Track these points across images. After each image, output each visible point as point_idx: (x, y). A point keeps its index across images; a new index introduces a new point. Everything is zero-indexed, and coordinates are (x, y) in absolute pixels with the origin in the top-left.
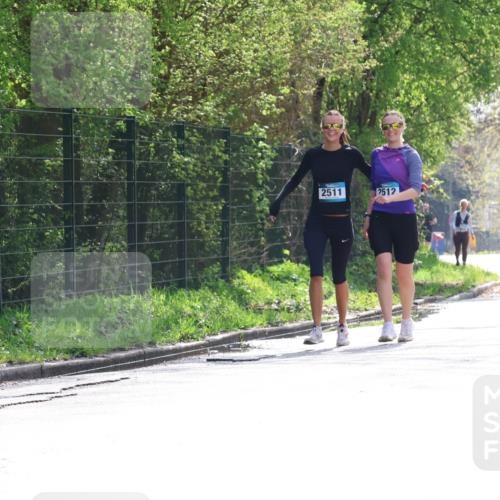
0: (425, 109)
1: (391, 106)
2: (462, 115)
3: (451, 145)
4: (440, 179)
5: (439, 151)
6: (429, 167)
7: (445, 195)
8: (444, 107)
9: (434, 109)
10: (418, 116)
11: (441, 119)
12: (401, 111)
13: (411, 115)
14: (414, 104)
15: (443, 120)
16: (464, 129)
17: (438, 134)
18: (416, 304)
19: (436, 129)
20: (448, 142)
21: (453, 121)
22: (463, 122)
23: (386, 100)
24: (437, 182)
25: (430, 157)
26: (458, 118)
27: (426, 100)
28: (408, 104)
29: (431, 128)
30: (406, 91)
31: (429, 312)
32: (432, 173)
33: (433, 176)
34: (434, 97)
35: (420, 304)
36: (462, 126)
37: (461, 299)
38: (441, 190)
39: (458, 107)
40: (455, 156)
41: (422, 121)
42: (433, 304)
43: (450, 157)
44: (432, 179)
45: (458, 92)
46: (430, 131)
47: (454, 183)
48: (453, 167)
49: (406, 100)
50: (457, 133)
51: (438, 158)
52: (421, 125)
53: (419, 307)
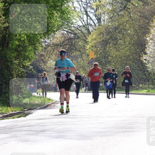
0: (26, 41)
1: (14, 40)
2: (39, 43)
3: (36, 54)
4: (32, 66)
5: (31, 56)
6: (28, 62)
7: (34, 71)
8: (33, 40)
9: (29, 41)
10: (24, 44)
11: (32, 45)
12: (18, 42)
13: (21, 43)
14: (22, 39)
15: (33, 45)
16: (40, 48)
17: (31, 50)
18: (24, 111)
19: (30, 48)
20: (35, 53)
21: (36, 45)
22: (39, 46)
23: (12, 38)
24: (31, 67)
25: (29, 58)
26: (38, 44)
27: (26, 38)
28: (20, 39)
29: (29, 48)
30: (19, 34)
31: (29, 114)
32: (29, 64)
33: (29, 65)
34: (29, 37)
35: (26, 111)
36: (39, 47)
37: (40, 109)
38: (33, 70)
39: (38, 40)
40: (37, 58)
41: (25, 45)
42: (30, 111)
43: (35, 58)
44: (29, 66)
45: (38, 35)
46: (28, 49)
47: (37, 67)
48: (37, 61)
49: (19, 38)
50: (38, 50)
51: (31, 58)
52: (25, 47)
53: (25, 112)
